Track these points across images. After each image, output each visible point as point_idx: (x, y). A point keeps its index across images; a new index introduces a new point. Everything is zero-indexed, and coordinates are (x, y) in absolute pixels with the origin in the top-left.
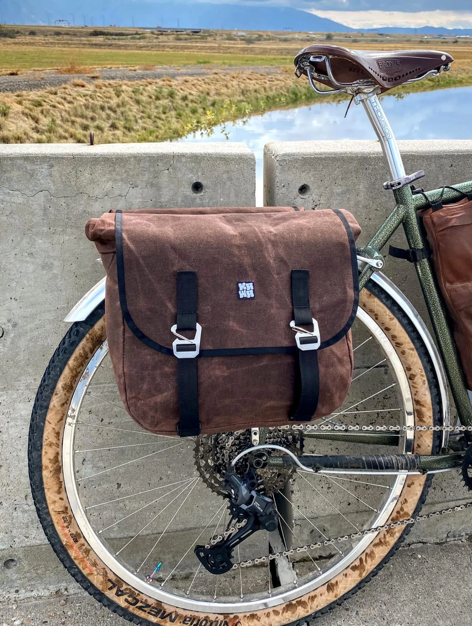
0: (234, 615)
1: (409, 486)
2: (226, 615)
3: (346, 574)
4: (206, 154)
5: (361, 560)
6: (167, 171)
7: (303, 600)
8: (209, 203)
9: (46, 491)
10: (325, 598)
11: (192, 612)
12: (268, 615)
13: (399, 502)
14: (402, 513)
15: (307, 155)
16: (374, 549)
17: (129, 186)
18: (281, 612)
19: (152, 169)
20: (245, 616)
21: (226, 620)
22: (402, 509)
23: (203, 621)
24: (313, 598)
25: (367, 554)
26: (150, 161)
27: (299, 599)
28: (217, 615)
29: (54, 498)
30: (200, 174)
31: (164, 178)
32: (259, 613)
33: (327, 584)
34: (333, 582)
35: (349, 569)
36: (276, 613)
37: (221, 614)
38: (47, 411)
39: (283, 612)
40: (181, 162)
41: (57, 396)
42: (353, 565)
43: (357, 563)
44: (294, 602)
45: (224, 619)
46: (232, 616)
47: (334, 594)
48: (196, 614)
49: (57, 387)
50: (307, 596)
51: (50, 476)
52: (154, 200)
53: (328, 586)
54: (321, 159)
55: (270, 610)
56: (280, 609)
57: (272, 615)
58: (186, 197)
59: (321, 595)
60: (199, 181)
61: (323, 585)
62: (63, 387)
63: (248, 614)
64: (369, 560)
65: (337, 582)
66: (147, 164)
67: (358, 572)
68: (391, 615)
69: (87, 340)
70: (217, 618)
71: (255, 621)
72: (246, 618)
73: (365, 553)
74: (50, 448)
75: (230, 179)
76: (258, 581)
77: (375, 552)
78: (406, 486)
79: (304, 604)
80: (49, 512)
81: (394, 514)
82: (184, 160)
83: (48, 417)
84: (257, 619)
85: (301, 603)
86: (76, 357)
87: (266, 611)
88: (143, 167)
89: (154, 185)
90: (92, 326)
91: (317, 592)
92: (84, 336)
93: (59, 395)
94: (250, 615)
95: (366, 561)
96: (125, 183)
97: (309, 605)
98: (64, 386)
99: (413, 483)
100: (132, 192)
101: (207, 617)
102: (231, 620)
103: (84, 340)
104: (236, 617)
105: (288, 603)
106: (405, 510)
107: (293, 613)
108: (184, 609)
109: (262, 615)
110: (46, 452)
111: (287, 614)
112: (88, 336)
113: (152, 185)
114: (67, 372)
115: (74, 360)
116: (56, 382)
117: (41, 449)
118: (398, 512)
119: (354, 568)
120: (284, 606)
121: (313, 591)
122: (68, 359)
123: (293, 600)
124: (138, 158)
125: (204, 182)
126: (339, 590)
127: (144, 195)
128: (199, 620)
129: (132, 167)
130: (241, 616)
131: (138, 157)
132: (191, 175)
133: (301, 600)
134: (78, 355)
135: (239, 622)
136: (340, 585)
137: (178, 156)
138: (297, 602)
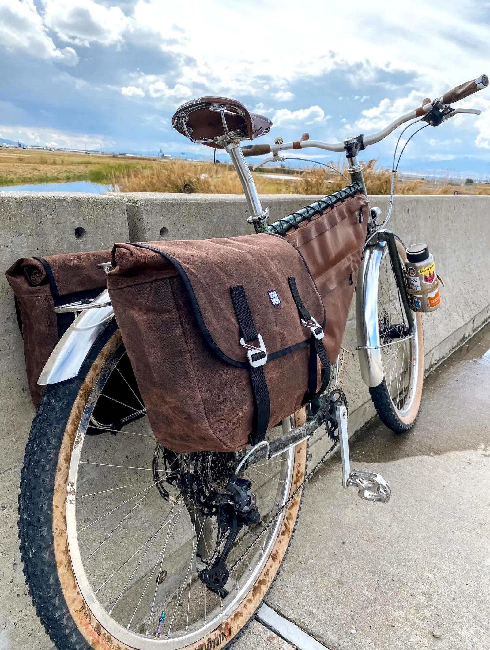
0: (224, 624)
1: (299, 452)
2: (219, 628)
3: (280, 541)
4: (84, 198)
5: (285, 524)
6: (50, 217)
7: (261, 579)
8: (92, 248)
9: (64, 591)
10: (274, 568)
11: (197, 643)
12: (246, 607)
13: (295, 468)
14: (299, 475)
15: (162, 201)
16: (290, 511)
17: (13, 234)
18: (252, 598)
19: (35, 215)
20: (232, 619)
21: (222, 632)
22: (299, 472)
23: (208, 644)
24: (267, 573)
25: (287, 518)
26: (32, 206)
27: (259, 580)
28: (214, 632)
29: (72, 595)
30: (81, 218)
31: (48, 225)
32: (239, 610)
33: (271, 557)
34: (274, 552)
35: (280, 536)
36: (250, 601)
37: (216, 629)
38: (52, 494)
39: (254, 597)
40: (63, 206)
41: (61, 472)
42: (281, 531)
43: (284, 528)
44: (257, 585)
45: (220, 632)
46: (223, 626)
47: (278, 560)
48: (201, 642)
49: (59, 461)
50: (263, 574)
51: (65, 572)
52: (40, 248)
53: (272, 557)
54: (172, 204)
55: (245, 602)
56: (250, 597)
57: (249, 605)
58: (70, 243)
59: (271, 567)
60: (81, 226)
61: (269, 559)
62: (65, 459)
63: (233, 616)
64: (290, 521)
65: (277, 551)
66: (30, 209)
67: (287, 534)
68: (302, 558)
69: (81, 396)
70: (215, 634)
71: (240, 618)
72: (233, 620)
73: (285, 518)
74: (61, 538)
75: (108, 223)
76: (201, 595)
77: (292, 513)
78: (297, 452)
79: (264, 581)
80: (70, 615)
81: (295, 478)
82: (65, 204)
83: (55, 502)
84: (240, 615)
85: (262, 582)
86: (73, 420)
87: (243, 605)
88: (26, 213)
89: (38, 233)
90: (83, 379)
91: (268, 567)
92: (76, 393)
93: (62, 470)
94: (235, 615)
95: (289, 524)
96: (8, 231)
97: (267, 579)
98: (65, 457)
99: (301, 449)
100: (17, 240)
101: (209, 639)
102: (225, 629)
103: (78, 397)
104: (227, 624)
105: (253, 588)
106: (301, 471)
107: (260, 593)
108: (191, 645)
109: (242, 610)
110: (58, 545)
111: (257, 597)
112: (80, 392)
113: (37, 233)
114: (67, 440)
115: (72, 424)
116: (57, 455)
117: (53, 543)
118: (297, 475)
119: (283, 533)
120: (252, 592)
121: (265, 567)
122: (65, 424)
123: (255, 584)
124: (19, 203)
125: (85, 227)
126: (280, 556)
127: (29, 244)
128: (205, 646)
129: (13, 213)
130: (229, 621)
131: (20, 201)
132: (73, 220)
133: (260, 580)
134: (74, 417)
135: (231, 627)
136: (280, 552)
137: (60, 200)
138: (258, 583)
